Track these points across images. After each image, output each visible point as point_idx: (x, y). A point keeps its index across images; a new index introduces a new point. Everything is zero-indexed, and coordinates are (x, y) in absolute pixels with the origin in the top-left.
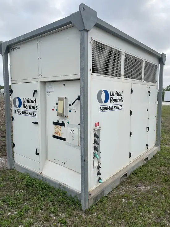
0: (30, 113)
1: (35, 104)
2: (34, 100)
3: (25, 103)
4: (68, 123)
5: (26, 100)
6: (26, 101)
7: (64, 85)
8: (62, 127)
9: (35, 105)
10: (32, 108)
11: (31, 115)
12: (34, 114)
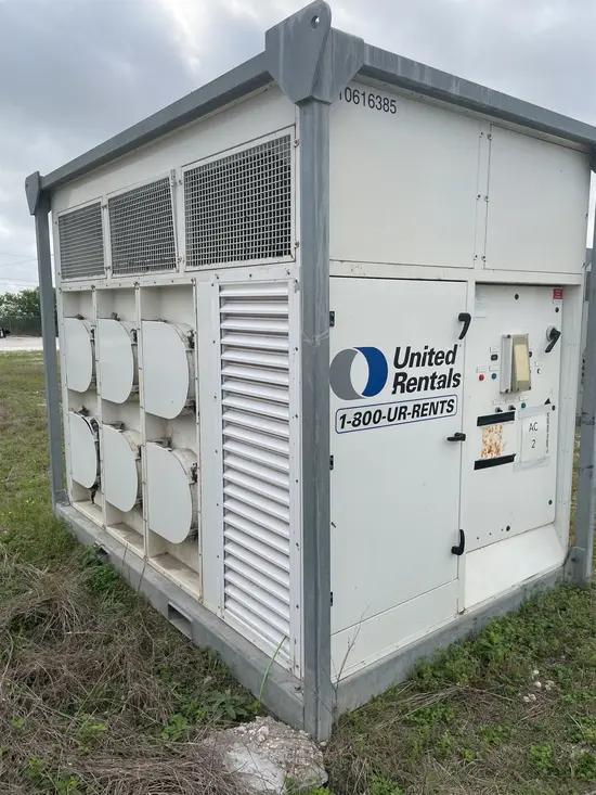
0: (428, 407)
1: (451, 366)
2: (450, 352)
3: (406, 369)
4: (523, 406)
5: (413, 355)
6: (413, 358)
7: (517, 297)
8: (507, 426)
9: (451, 370)
10: (436, 385)
11: (432, 415)
12: (446, 404)
